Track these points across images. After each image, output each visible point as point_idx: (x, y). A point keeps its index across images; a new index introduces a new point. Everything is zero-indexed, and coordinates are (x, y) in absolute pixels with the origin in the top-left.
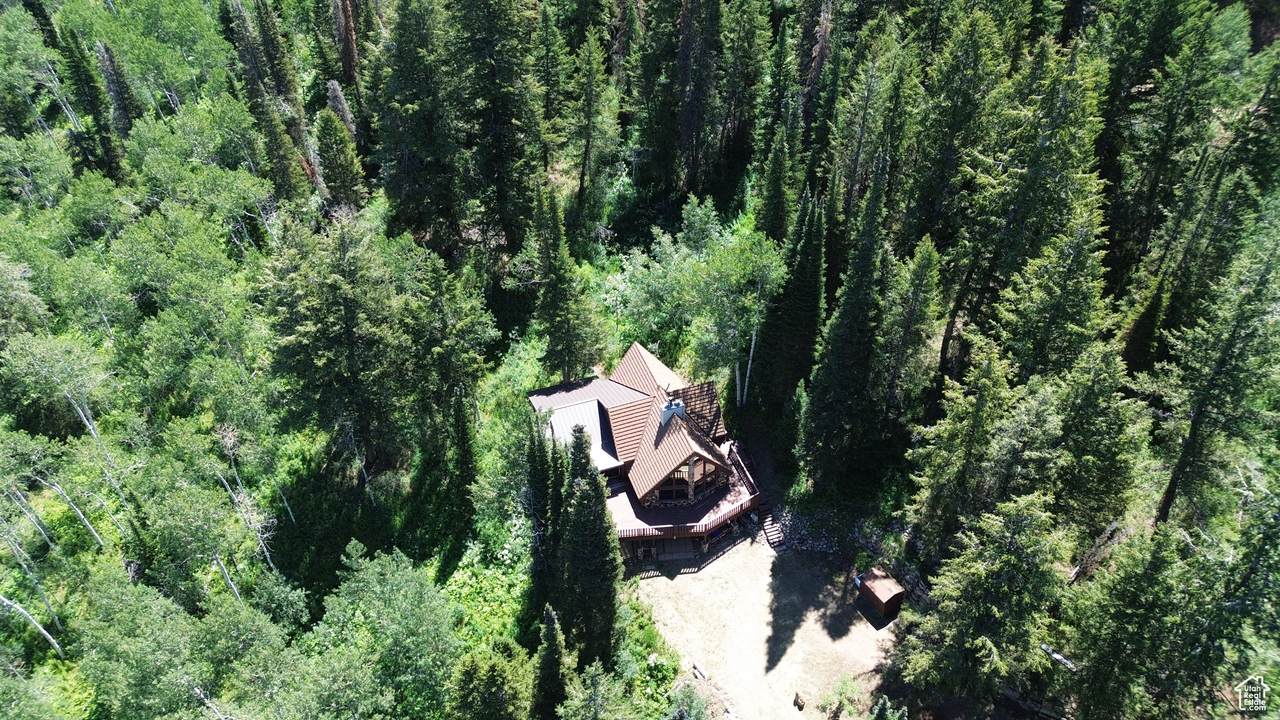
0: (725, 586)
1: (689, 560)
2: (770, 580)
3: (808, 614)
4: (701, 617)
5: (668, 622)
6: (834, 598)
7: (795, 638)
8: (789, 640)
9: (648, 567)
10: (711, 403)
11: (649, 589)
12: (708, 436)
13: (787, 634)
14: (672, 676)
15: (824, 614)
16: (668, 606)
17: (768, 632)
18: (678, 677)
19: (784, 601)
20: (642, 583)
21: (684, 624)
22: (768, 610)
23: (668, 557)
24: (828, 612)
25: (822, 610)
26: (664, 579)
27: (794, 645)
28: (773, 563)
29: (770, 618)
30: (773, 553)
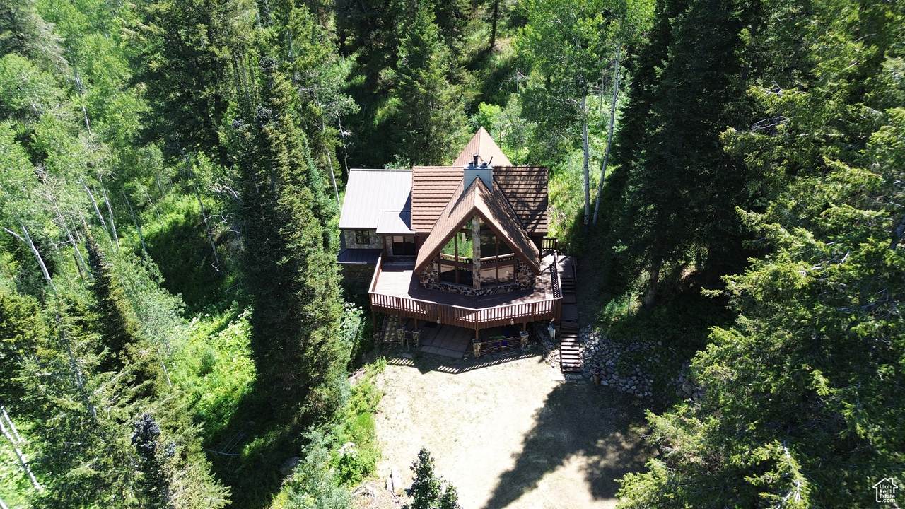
0: (482, 397)
1: (454, 359)
2: (542, 405)
3: (573, 458)
4: (434, 423)
5: (392, 417)
6: (620, 448)
7: (541, 483)
8: (531, 484)
9: (405, 355)
10: (539, 190)
11: (392, 376)
12: (525, 228)
13: (533, 475)
14: (359, 475)
15: (596, 464)
16: (403, 398)
17: (510, 465)
18: (365, 480)
19: (549, 435)
20: (388, 369)
21: (410, 423)
22: (522, 439)
23: (432, 350)
24: (603, 463)
25: (595, 458)
26: (416, 370)
27: (535, 492)
28: (556, 389)
29: (519, 449)
30: (561, 378)
